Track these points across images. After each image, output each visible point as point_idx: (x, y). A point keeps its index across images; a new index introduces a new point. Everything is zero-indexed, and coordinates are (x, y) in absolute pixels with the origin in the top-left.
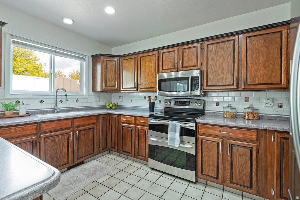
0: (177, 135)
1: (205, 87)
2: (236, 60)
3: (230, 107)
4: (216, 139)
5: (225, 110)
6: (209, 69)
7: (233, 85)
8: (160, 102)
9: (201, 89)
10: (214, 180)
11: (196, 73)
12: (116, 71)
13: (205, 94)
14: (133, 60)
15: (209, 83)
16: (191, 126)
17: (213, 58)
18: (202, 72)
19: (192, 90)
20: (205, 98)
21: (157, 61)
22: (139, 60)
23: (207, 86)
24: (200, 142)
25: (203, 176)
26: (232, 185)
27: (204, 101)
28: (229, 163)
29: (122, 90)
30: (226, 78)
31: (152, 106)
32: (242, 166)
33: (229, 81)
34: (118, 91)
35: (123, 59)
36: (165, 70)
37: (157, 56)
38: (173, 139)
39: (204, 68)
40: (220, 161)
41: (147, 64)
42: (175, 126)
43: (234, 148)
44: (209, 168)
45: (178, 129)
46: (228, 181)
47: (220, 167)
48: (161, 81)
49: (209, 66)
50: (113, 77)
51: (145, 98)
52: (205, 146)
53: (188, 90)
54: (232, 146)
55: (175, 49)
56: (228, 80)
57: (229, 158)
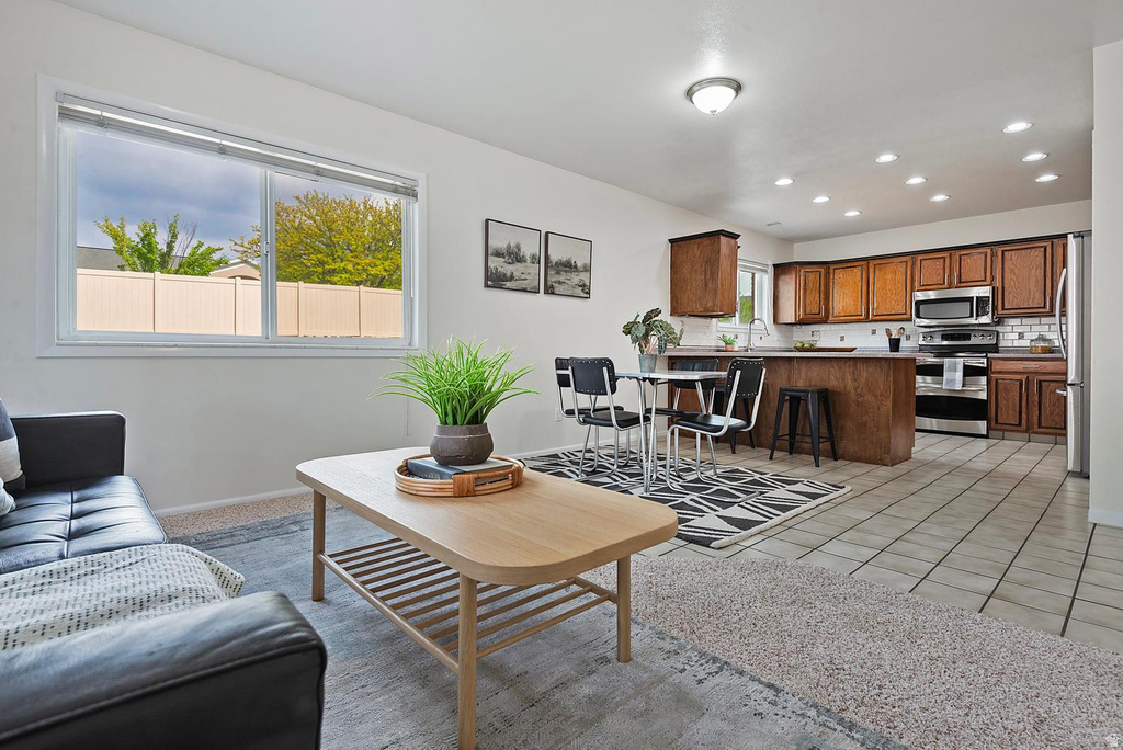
0: (959, 375)
1: (1000, 311)
2: (1049, 274)
3: (1042, 338)
4: (1018, 377)
5: (1033, 344)
6: (1006, 286)
7: (1045, 307)
8: (908, 338)
9: (993, 314)
10: (1014, 428)
11: (985, 291)
12: (822, 288)
13: (999, 321)
14: (857, 271)
15: (1006, 304)
16: (981, 362)
17: (1012, 271)
18: (994, 291)
19: (978, 315)
20: (998, 328)
21: (909, 273)
22: (871, 270)
23: (1003, 309)
24: (994, 383)
25: (999, 426)
26: (1040, 430)
27: (998, 333)
28: (1036, 403)
29: (831, 318)
30: (1034, 298)
31: (895, 344)
32: (1054, 405)
33: (1038, 302)
34: (824, 321)
35: (832, 267)
36: (925, 287)
37: (909, 265)
38: (952, 381)
39: (998, 284)
40: (1024, 403)
41: (889, 277)
42: (956, 363)
43: (1043, 384)
44: (1008, 415)
45: (960, 367)
46: (1036, 426)
47: (1024, 410)
48: (918, 303)
49: (1006, 281)
50: (817, 299)
51: (874, 332)
52: (1001, 387)
53: (972, 316)
54: (1040, 383)
55: (946, 255)
56: (1036, 301)
57: (1037, 398)
